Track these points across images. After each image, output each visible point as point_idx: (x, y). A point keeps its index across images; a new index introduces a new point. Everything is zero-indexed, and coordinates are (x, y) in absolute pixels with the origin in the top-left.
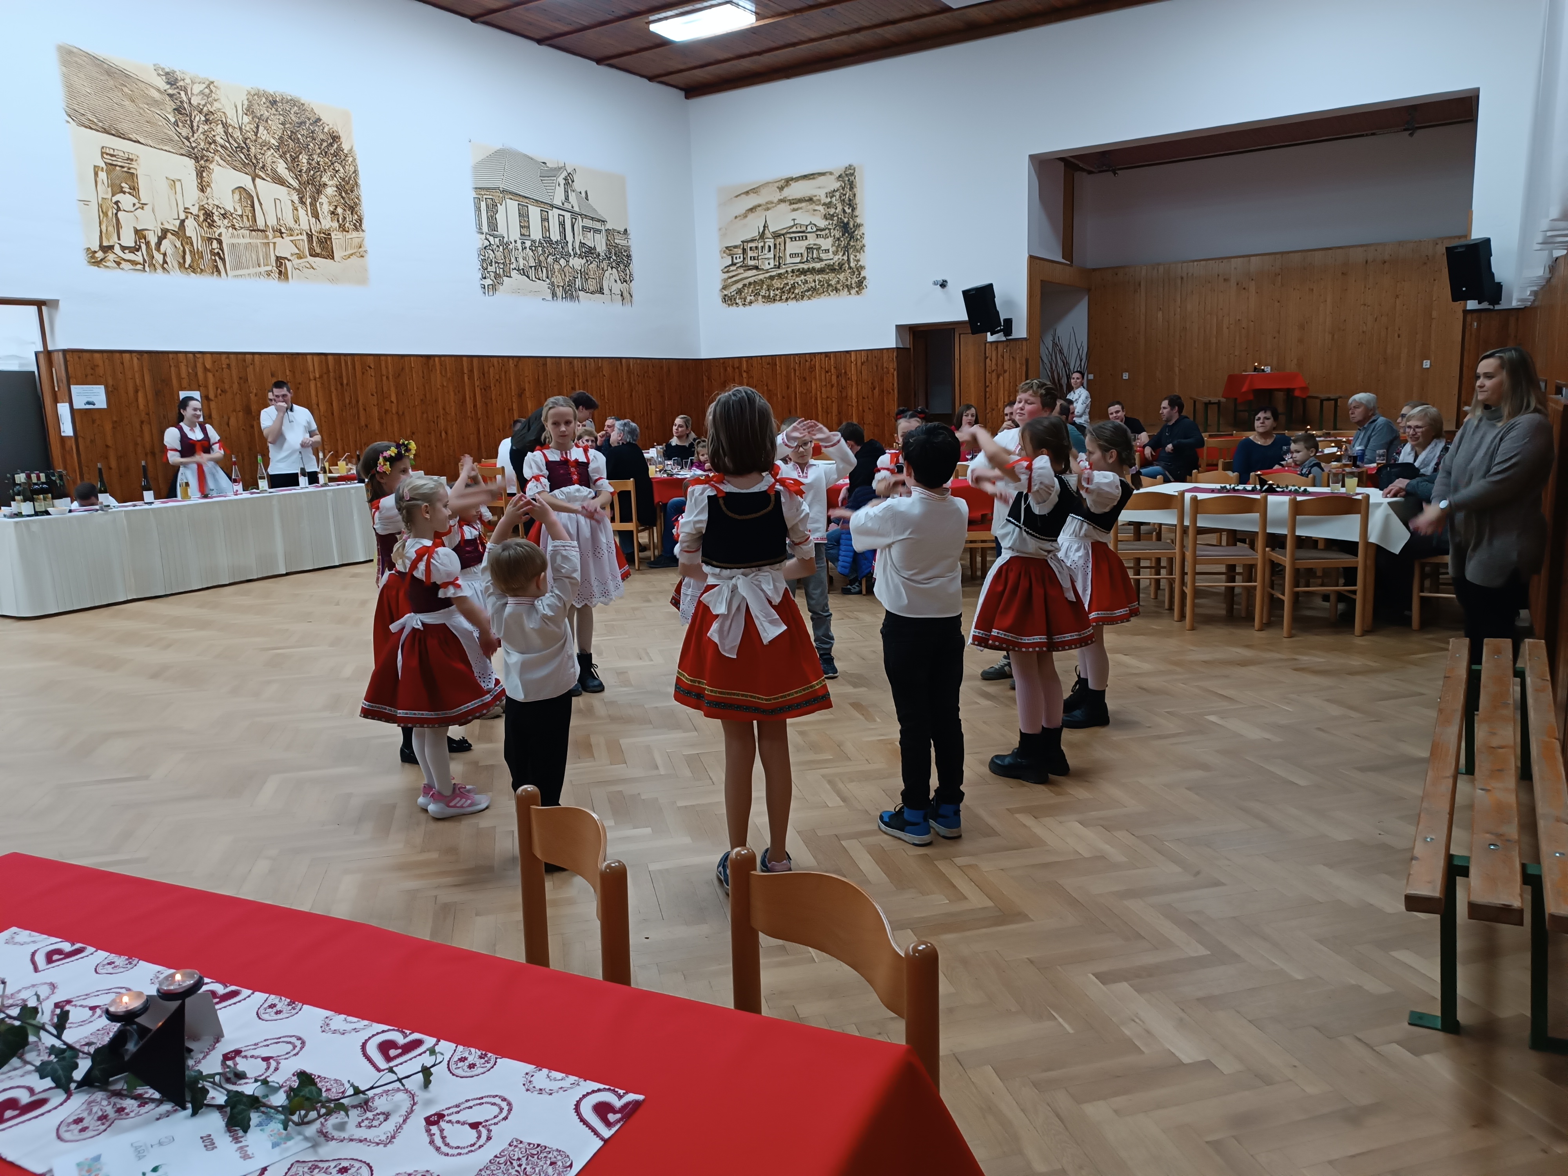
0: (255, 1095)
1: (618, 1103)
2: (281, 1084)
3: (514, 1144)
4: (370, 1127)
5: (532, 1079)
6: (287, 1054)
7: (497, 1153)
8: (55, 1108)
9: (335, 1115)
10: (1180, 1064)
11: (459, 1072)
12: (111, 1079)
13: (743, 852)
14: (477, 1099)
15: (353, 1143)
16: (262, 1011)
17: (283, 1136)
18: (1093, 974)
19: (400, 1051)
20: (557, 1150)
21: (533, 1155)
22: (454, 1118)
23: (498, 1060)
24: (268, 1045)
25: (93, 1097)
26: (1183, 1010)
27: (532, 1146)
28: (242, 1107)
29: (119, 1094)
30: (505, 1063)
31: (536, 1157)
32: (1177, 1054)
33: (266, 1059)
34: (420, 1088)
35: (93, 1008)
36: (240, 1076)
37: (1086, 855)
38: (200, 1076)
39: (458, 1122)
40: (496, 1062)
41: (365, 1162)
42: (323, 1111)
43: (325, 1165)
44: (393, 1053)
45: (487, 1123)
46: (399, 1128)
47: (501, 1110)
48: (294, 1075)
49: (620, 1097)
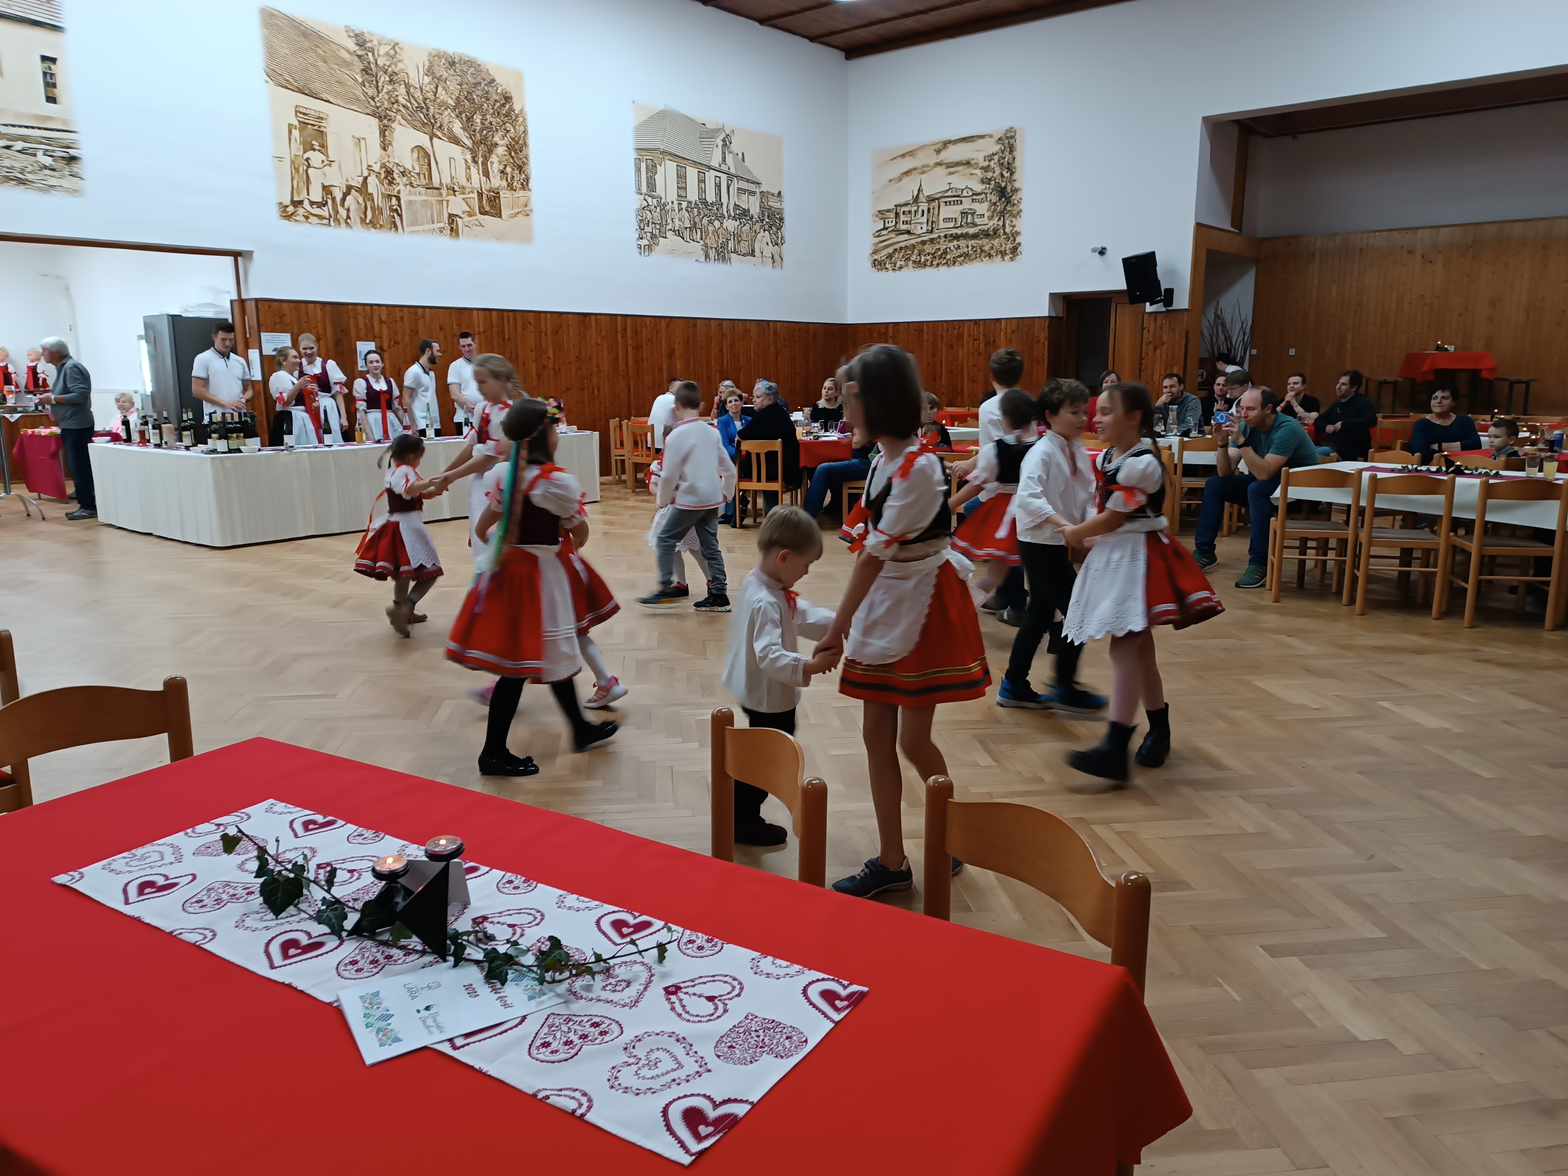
0: (509, 952)
1: (844, 993)
2: (529, 946)
3: (750, 1017)
4: (615, 991)
5: (758, 964)
6: (529, 923)
7: (736, 1023)
8: (332, 951)
9: (581, 979)
10: (1355, 1041)
11: (689, 952)
12: (377, 931)
13: (940, 780)
14: (709, 976)
15: (601, 1003)
16: (501, 885)
17: (537, 991)
18: (1261, 946)
19: (632, 929)
20: (791, 1027)
21: (769, 1029)
22: (691, 990)
23: (724, 945)
24: (511, 915)
25: (363, 945)
26: (1358, 989)
27: (767, 1021)
28: (499, 962)
29: (385, 943)
30: (731, 949)
31: (772, 1030)
32: (1353, 1030)
33: (511, 926)
34: (655, 963)
35: (351, 871)
36: (491, 938)
37: (1251, 830)
38: (457, 935)
39: (694, 994)
40: (722, 947)
41: (614, 1020)
42: (574, 972)
43: (579, 1019)
44: (625, 930)
45: (722, 998)
46: (641, 995)
47: (734, 988)
48: (538, 941)
49: (845, 987)
